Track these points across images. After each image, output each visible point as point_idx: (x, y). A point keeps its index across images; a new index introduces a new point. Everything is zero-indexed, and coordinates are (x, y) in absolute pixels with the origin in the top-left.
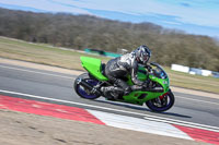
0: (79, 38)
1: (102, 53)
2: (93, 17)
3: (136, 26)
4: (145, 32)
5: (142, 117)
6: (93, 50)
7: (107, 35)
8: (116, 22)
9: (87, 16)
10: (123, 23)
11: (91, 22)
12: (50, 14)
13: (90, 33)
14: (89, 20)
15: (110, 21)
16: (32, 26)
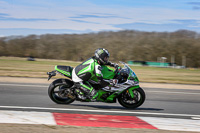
0: (121, 52)
1: (144, 63)
2: (132, 32)
3: (172, 35)
4: (181, 39)
5: (189, 118)
6: (135, 62)
7: (146, 46)
8: (153, 33)
9: (126, 31)
10: (159, 33)
11: (131, 37)
12: (93, 34)
13: (132, 47)
14: (128, 34)
15: (148, 33)
16: (78, 47)
